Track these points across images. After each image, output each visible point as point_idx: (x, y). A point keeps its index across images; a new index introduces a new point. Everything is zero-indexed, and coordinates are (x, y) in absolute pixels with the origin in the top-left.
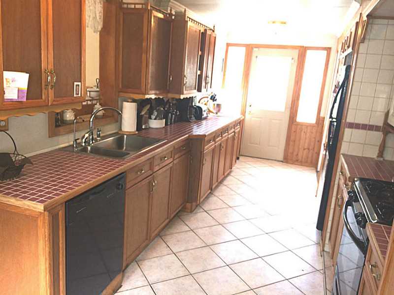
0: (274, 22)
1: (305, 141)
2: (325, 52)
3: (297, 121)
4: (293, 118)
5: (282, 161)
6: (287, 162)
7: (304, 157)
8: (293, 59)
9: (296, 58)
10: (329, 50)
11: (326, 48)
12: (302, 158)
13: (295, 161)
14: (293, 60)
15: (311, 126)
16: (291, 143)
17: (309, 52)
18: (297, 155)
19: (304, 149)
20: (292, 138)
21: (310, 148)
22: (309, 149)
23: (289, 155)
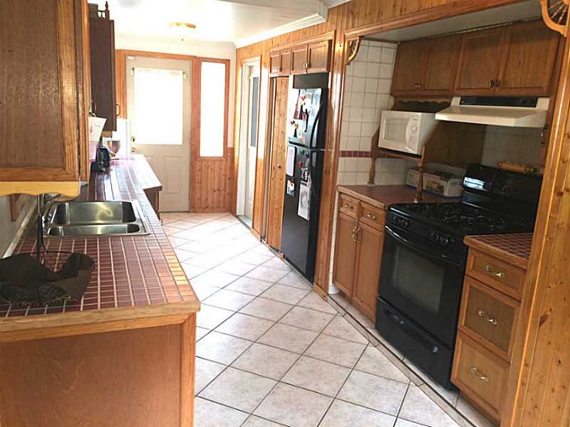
0: (178, 25)
1: (214, 180)
2: (223, 66)
3: (201, 155)
4: (196, 153)
5: (188, 212)
6: (195, 212)
7: (215, 200)
8: (184, 73)
9: (188, 71)
10: (227, 62)
11: (223, 60)
12: (213, 202)
13: (205, 209)
14: (185, 75)
15: (217, 160)
16: (197, 186)
17: (204, 65)
18: (207, 200)
19: (214, 191)
20: (198, 179)
21: (221, 189)
22: (219, 190)
23: (196, 201)
